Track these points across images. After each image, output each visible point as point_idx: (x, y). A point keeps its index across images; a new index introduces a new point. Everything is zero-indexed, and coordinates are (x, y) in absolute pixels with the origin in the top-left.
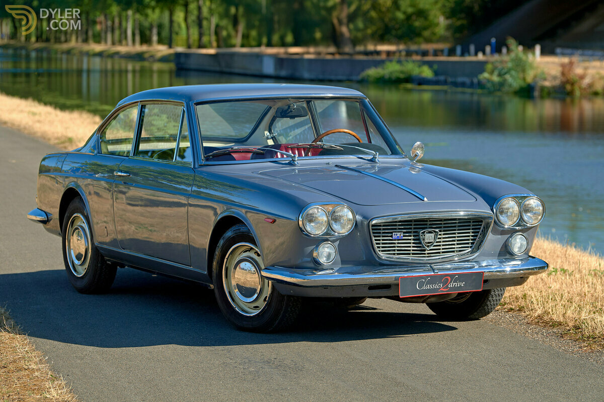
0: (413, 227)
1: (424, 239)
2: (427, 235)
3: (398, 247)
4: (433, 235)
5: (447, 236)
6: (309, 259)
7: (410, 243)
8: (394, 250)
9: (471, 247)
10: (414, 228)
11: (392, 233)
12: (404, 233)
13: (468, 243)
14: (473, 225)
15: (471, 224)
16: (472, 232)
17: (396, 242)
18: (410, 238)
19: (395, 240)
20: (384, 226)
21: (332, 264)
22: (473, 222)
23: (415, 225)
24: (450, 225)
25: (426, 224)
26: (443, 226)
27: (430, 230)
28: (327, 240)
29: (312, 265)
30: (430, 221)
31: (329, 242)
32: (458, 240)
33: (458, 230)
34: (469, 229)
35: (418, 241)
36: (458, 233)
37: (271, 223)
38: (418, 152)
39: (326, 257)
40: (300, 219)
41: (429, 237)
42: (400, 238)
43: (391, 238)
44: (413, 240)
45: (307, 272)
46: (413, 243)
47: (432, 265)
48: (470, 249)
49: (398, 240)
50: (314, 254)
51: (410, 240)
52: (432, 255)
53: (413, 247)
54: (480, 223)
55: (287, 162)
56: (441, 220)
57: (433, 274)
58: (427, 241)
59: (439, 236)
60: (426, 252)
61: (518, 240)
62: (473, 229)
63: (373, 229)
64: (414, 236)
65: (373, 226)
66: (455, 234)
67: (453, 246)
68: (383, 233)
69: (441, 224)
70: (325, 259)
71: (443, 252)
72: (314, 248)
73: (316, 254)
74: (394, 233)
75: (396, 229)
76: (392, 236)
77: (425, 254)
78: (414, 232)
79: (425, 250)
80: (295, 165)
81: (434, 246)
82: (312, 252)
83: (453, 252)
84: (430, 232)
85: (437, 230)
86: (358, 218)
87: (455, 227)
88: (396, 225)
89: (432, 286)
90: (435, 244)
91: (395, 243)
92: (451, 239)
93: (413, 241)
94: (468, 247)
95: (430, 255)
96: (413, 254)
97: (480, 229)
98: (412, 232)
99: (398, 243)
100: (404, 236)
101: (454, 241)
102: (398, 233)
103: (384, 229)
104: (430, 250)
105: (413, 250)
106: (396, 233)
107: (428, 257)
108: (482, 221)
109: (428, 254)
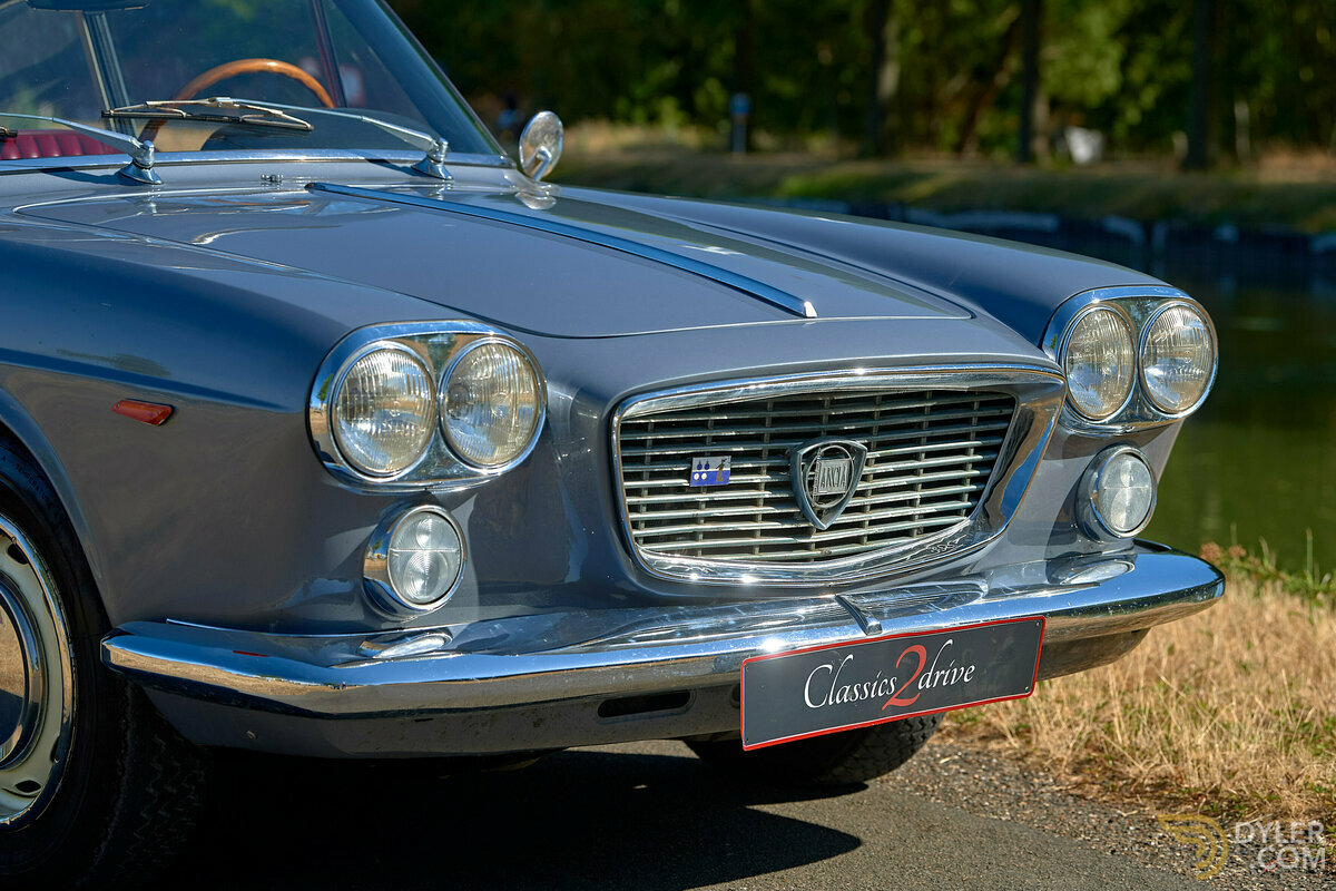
0: (767, 430)
1: (811, 483)
2: (825, 466)
3: (709, 519)
4: (842, 464)
5: (890, 467)
6: (346, 587)
7: (752, 502)
8: (692, 536)
9: (969, 511)
10: (774, 437)
11: (687, 458)
12: (736, 456)
13: (957, 497)
14: (981, 420)
15: (975, 414)
16: (978, 450)
17: (703, 497)
18: (756, 479)
19: (697, 490)
20: (659, 427)
21: (447, 605)
22: (983, 405)
23: (776, 421)
24: (902, 421)
25: (817, 419)
26: (876, 423)
27: (834, 442)
28: (424, 497)
29: (353, 613)
30: (834, 403)
31: (436, 508)
32: (927, 485)
33: (931, 440)
34: (965, 437)
35: (787, 489)
36: (930, 455)
37: (154, 422)
38: (543, 148)
39: (424, 576)
40: (316, 403)
41: (830, 475)
42: (719, 481)
43: (684, 482)
44: (768, 486)
45: (335, 647)
46: (767, 502)
47: (846, 596)
48: (966, 522)
49: (711, 489)
50: (367, 563)
51: (755, 486)
52: (835, 550)
53: (767, 517)
54: (1006, 411)
55: (111, 172)
56: (870, 401)
57: (861, 635)
58: (823, 492)
59: (866, 470)
60: (815, 538)
61: (1126, 478)
62: (979, 435)
63: (625, 444)
64: (770, 470)
65: (625, 428)
66: (914, 456)
67: (909, 511)
68: (655, 459)
69: (870, 416)
70: (419, 583)
71: (872, 537)
72: (368, 540)
73: (379, 563)
74: (696, 461)
75: (701, 441)
76: (687, 474)
77: (805, 547)
78: (773, 453)
79: (806, 532)
80: (145, 184)
81: (849, 510)
82: (359, 553)
83: (907, 533)
84: (832, 454)
85: (858, 443)
86: (558, 395)
87: (919, 426)
88: (703, 425)
89: (861, 691)
90: (853, 502)
91: (694, 505)
92: (903, 481)
93: (767, 494)
94: (955, 512)
95: (826, 550)
96: (765, 548)
97: (1002, 433)
98: (765, 454)
99: (712, 504)
100: (735, 472)
101: (911, 487)
102: (711, 460)
103: (657, 443)
104: (834, 528)
105: (765, 533)
106: (703, 461)
107: (818, 559)
108: (1011, 403)
109: (819, 545)
